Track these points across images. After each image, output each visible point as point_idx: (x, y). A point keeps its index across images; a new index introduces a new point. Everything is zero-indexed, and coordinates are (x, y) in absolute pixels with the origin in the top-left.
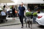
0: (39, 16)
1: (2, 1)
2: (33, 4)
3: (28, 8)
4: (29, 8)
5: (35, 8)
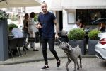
0: (103, 40)
1: (14, 3)
3: (77, 20)
4: (79, 20)
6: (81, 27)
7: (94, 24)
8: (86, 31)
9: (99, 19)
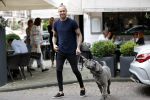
0: (141, 56)
2: (119, 13)
5: (127, 26)
6: (110, 38)
7: (128, 34)
8: (117, 43)
9: (135, 27)
